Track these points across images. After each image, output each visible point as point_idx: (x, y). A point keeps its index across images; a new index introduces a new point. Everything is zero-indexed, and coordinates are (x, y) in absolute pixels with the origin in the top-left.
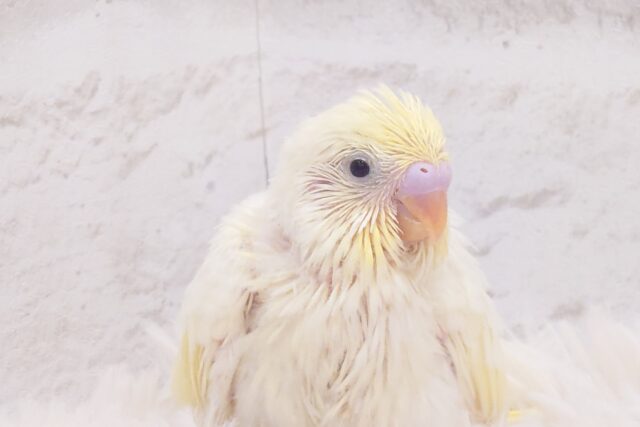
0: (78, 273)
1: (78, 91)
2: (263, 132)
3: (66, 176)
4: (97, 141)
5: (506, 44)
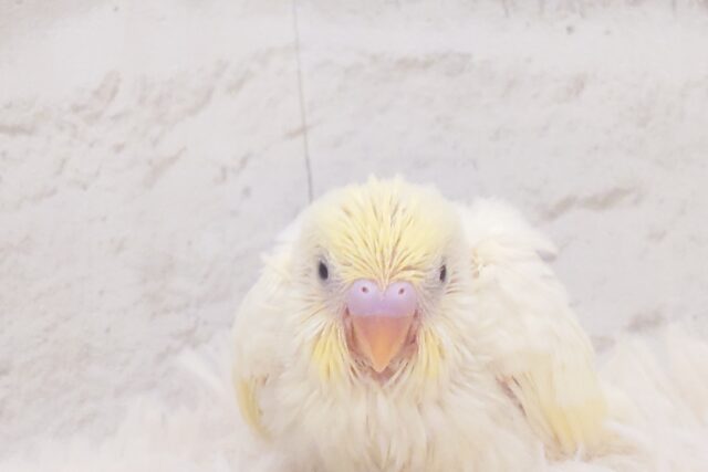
0: (101, 293)
1: (97, 93)
2: (303, 130)
3: (85, 187)
4: (119, 148)
5: (570, 29)
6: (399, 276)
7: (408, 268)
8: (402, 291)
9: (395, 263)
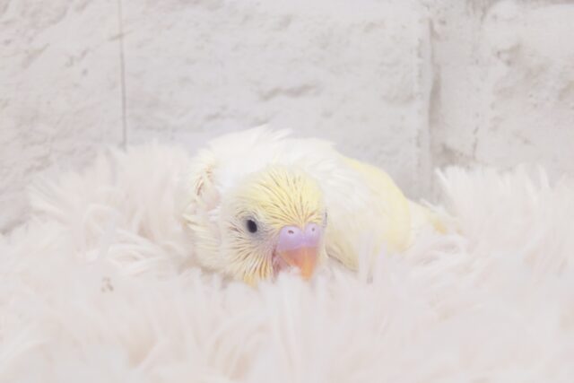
6: (309, 220)
7: (312, 214)
8: (313, 230)
9: (305, 212)
